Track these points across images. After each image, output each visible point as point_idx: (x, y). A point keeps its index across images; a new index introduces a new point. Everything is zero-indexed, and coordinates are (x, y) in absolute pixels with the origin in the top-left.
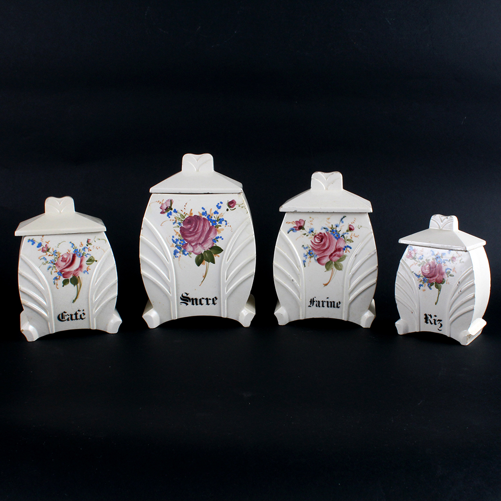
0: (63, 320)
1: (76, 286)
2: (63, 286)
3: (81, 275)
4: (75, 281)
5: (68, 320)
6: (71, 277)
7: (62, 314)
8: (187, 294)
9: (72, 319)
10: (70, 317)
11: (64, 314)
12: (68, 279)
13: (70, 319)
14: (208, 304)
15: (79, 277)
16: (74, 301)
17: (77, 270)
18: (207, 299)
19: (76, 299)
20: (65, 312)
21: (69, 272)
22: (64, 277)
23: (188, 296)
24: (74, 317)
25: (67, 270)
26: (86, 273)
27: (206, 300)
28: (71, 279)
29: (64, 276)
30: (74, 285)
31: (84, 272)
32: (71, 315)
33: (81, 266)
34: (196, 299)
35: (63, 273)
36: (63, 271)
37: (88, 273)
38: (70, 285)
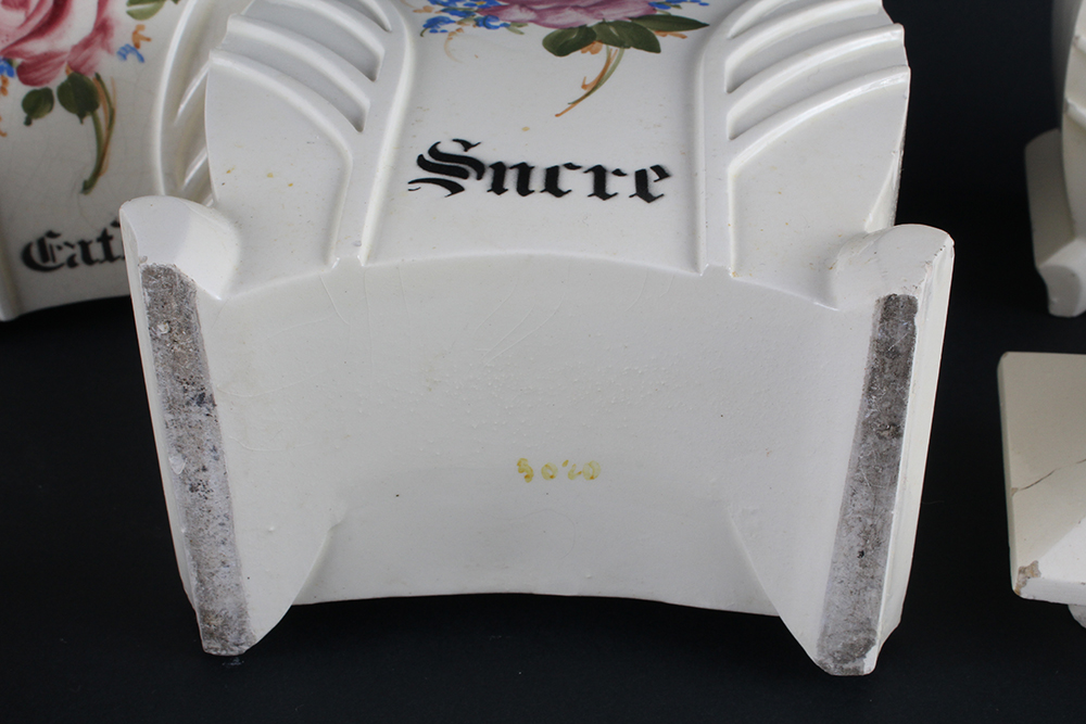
0: (50, 264)
1: (89, 120)
2: (28, 122)
3: (107, 66)
4: (84, 95)
5: (71, 263)
6: (61, 77)
7: (41, 243)
8: (467, 145)
9: (88, 260)
10: (78, 251)
11: (49, 241)
12: (48, 92)
13: (78, 259)
14: (600, 191)
15: (98, 77)
16: (88, 187)
17: (87, 43)
18: (599, 174)
19: (98, 171)
20: (51, 235)
21: (46, 59)
22: (25, 81)
23: (471, 153)
24: (97, 251)
25: (38, 47)
26: (131, 58)
27: (590, 177)
28: (62, 89)
29: (24, 73)
30: (81, 116)
31: (123, 53)
32: (84, 245)
33: (102, 28)
34: (524, 171)
35: (18, 61)
36: (18, 54)
37: (141, 59)
38: (59, 117)
